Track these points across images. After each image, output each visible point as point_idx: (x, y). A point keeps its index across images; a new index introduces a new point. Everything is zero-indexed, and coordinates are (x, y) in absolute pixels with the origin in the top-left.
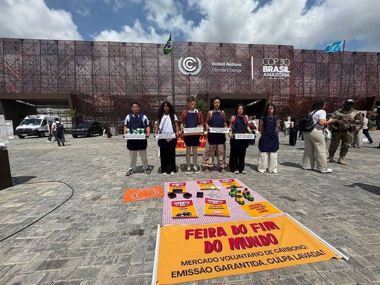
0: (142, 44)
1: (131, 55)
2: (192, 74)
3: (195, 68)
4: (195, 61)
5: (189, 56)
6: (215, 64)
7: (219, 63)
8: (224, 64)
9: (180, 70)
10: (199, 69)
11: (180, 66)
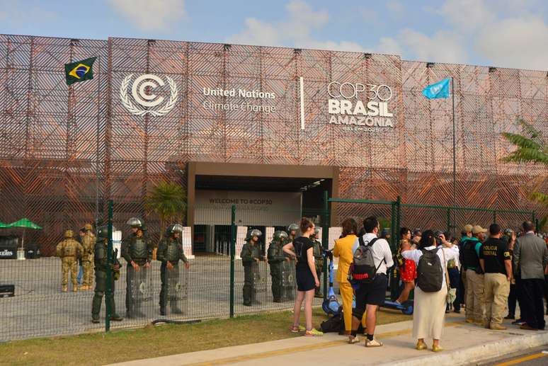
0: (32, 38)
2: (155, 113)
3: (161, 99)
4: (162, 83)
5: (148, 72)
6: (211, 92)
7: (221, 90)
8: (232, 93)
9: (125, 105)
10: (172, 103)
11: (123, 93)
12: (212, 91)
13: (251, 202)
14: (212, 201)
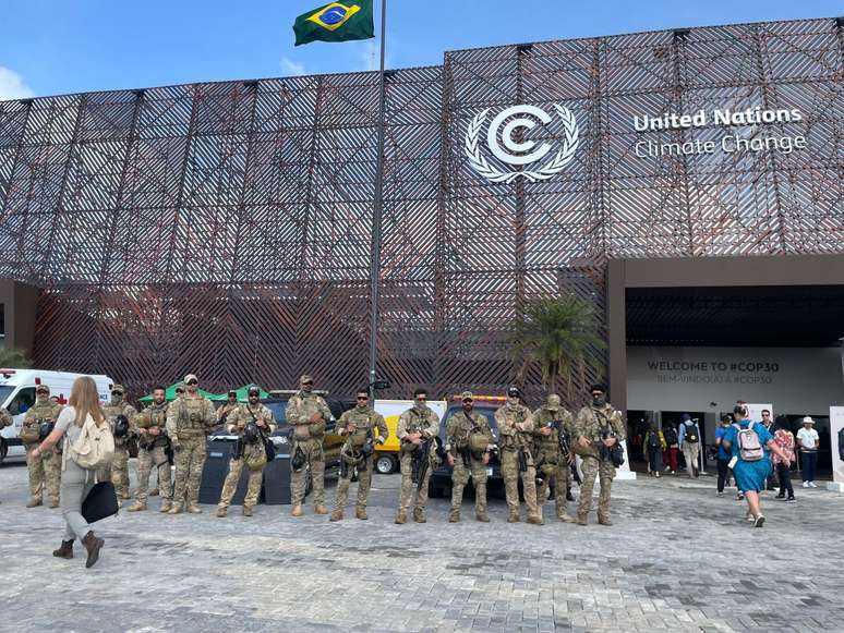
0: (320, 78)
1: (273, 125)
2: (533, 176)
3: (545, 148)
4: (546, 118)
5: (519, 103)
6: (650, 122)
7: (674, 117)
8: (700, 119)
9: (474, 166)
10: (567, 153)
11: (471, 146)
12: (653, 121)
13: (733, 367)
14: (653, 366)
